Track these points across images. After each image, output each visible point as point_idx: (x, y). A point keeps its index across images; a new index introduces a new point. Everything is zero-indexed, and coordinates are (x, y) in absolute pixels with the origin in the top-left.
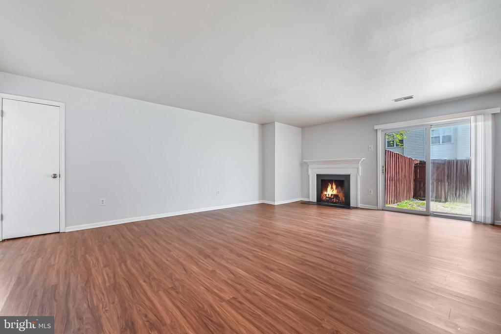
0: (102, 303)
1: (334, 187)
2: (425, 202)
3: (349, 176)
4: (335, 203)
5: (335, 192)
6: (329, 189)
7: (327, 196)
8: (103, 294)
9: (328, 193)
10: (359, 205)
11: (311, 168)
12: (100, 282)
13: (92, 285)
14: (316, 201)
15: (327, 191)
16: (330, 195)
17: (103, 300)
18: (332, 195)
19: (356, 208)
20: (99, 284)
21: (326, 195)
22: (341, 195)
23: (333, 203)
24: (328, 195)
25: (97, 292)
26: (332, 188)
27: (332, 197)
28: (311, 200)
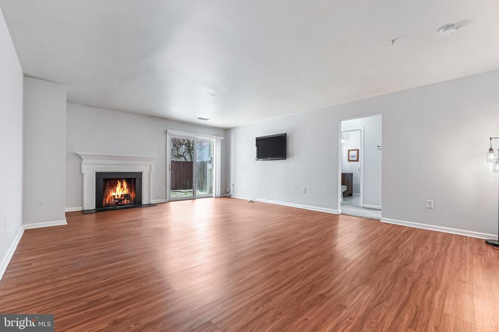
0: (386, 278)
1: (125, 185)
2: (192, 190)
3: (141, 173)
4: (127, 204)
5: (126, 192)
6: (118, 188)
7: (116, 197)
8: (379, 284)
9: (117, 194)
10: (152, 202)
11: (86, 164)
12: (370, 294)
13: (378, 297)
14: (94, 207)
15: (115, 191)
16: (120, 196)
17: (383, 279)
18: (122, 196)
19: (150, 205)
20: (372, 294)
21: (114, 196)
22: (132, 195)
23: (124, 205)
24: (118, 195)
25: (381, 288)
26: (122, 186)
27: (123, 198)
28: (86, 208)
